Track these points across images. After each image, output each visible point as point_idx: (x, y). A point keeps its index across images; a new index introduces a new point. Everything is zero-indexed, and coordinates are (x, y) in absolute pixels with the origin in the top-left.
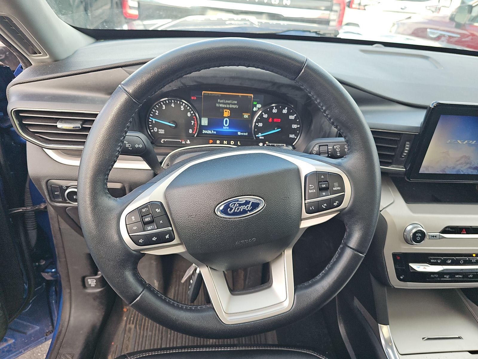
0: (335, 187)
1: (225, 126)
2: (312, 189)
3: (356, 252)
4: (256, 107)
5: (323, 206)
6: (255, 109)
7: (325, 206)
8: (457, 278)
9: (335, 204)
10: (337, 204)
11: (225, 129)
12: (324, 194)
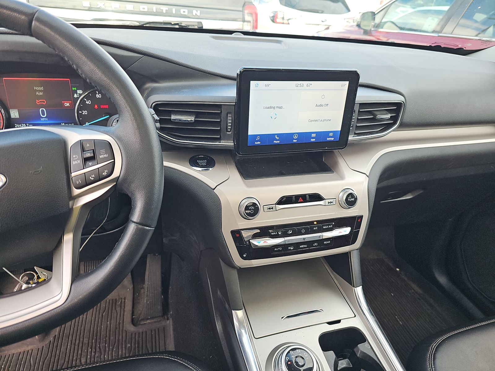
0: (102, 154)
1: (42, 118)
2: (76, 160)
3: (140, 226)
4: (77, 93)
5: (90, 177)
6: (75, 96)
7: (93, 177)
8: (302, 248)
9: (105, 174)
10: (106, 173)
11: (43, 121)
12: (90, 164)
